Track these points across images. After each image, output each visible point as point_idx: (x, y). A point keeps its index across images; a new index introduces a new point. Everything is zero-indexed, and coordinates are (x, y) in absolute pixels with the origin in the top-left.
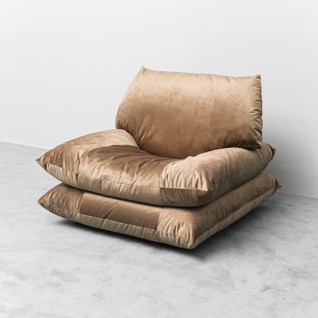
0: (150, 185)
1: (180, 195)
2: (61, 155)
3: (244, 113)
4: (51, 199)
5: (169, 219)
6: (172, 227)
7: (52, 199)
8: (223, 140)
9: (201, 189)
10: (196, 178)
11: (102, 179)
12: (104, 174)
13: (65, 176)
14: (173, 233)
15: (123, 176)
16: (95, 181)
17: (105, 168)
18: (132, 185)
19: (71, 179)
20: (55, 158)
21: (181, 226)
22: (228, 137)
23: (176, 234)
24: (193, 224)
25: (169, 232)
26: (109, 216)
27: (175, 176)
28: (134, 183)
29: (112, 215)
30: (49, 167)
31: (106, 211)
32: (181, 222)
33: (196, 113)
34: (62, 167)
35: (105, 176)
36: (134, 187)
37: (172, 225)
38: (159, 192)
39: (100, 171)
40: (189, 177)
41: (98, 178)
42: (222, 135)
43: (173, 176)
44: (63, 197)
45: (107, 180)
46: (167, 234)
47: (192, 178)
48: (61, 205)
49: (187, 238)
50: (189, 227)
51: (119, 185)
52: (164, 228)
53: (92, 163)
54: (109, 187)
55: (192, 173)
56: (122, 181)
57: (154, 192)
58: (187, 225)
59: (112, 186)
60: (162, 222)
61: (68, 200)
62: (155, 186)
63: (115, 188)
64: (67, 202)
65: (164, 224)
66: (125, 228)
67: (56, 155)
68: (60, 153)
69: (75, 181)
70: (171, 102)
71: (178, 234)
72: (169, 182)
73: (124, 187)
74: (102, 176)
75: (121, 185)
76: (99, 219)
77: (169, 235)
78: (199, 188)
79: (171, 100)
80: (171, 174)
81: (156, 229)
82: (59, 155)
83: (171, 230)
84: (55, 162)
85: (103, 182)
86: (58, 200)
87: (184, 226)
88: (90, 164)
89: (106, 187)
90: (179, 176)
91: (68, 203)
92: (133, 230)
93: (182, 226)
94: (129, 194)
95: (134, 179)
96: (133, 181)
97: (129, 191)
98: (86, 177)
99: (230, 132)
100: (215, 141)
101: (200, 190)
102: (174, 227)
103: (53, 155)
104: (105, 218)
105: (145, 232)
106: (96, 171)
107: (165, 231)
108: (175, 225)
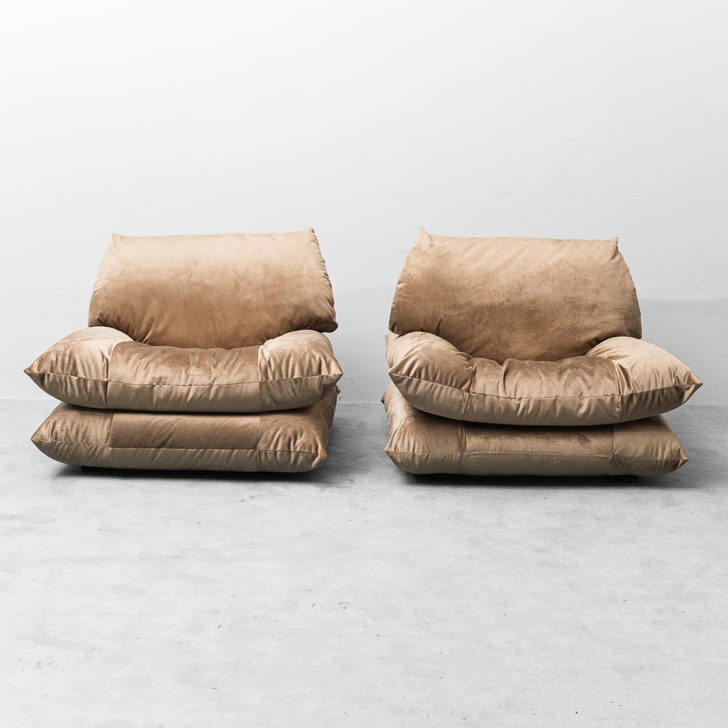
0: (243, 380)
1: (292, 387)
2: (70, 357)
3: (312, 278)
4: (54, 432)
5: (277, 430)
6: (284, 439)
7: (56, 433)
8: (289, 319)
9: (329, 373)
10: (317, 359)
11: (154, 384)
12: (158, 375)
13: (83, 390)
14: (286, 449)
15: (191, 373)
16: (142, 389)
17: (156, 366)
18: (211, 386)
19: (93, 392)
20: (59, 362)
21: (299, 436)
22: (295, 314)
23: (292, 449)
24: (317, 429)
25: (279, 448)
26: (169, 442)
27: (282, 361)
28: (213, 382)
29: (173, 440)
30: (48, 379)
31: (163, 436)
32: (298, 430)
33: (237, 287)
34: (76, 375)
35: (161, 378)
36: (214, 388)
37: (285, 437)
38: (258, 389)
39: (147, 371)
40: (304, 359)
41: (147, 383)
42: (287, 313)
43: (278, 362)
44: (75, 427)
45: (164, 384)
46: (276, 453)
47: (310, 360)
48: (73, 440)
49: (313, 451)
50: (314, 435)
51: (185, 390)
52: (270, 444)
53: (131, 362)
54: (168, 395)
55: (308, 353)
56: (192, 382)
57: (250, 391)
58: (309, 432)
59: (174, 393)
60: (264, 435)
61: (86, 430)
62: (250, 381)
63: (179, 395)
64: (85, 432)
65: (270, 437)
66: (198, 457)
67: (60, 358)
68: (68, 353)
69: (103, 395)
70: (191, 275)
71: (296, 448)
72: (275, 370)
73: (197, 390)
74: (153, 378)
75: (190, 388)
76: (148, 451)
77: (278, 453)
78: (324, 372)
79: (189, 273)
80: (275, 359)
81: (255, 448)
82: (67, 358)
83: (283, 445)
84: (60, 369)
85: (155, 388)
86: (67, 433)
87: (304, 435)
88: (129, 364)
89: (162, 395)
90: (288, 361)
91: (86, 435)
92: (212, 457)
93: (301, 436)
94: (207, 399)
95: (214, 376)
96: (212, 379)
97: (205, 395)
98: (125, 385)
99: (297, 308)
100: (277, 324)
101: (327, 377)
102: (287, 439)
103: (54, 359)
104: (160, 447)
105: (236, 456)
106: (142, 372)
107: (272, 448)
108: (288, 436)
